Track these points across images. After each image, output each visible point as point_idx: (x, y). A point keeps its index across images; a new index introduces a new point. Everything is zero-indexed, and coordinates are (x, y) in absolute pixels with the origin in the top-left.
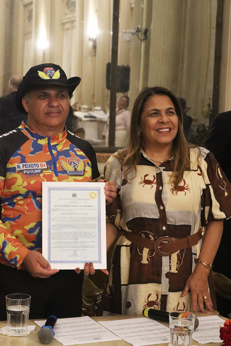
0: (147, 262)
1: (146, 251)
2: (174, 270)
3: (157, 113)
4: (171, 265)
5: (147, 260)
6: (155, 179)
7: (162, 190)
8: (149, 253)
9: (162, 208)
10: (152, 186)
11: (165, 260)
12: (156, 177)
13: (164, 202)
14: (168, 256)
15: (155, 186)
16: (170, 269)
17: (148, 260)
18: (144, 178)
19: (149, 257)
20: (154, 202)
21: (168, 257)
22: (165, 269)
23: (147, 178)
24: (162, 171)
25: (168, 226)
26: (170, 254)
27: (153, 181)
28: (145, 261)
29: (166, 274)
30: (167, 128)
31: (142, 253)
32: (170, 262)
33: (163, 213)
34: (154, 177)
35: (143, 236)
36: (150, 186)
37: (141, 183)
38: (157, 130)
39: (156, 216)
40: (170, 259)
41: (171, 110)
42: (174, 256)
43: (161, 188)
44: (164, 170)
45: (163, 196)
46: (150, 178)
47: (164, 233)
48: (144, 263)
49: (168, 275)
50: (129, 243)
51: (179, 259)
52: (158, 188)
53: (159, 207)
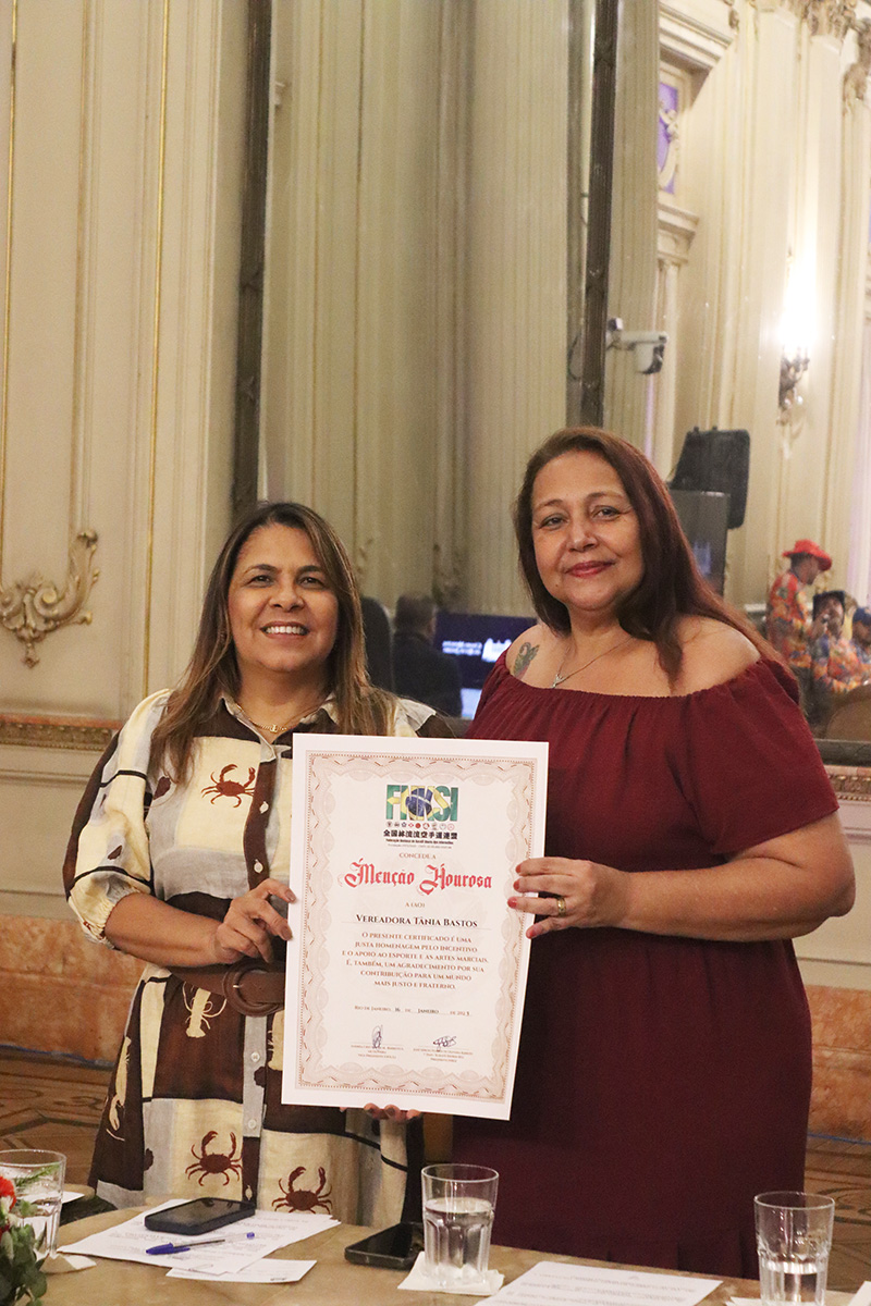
0: (202, 1034)
3: (267, 576)
4: (272, 1047)
5: (201, 1028)
6: (251, 779)
7: (268, 813)
8: (207, 1006)
9: (259, 867)
10: (240, 802)
12: (256, 774)
13: (270, 851)
14: (263, 1016)
15: (247, 800)
16: (269, 1056)
17: (203, 1026)
18: (222, 776)
19: (207, 1018)
21: (264, 1019)
23: (229, 777)
24: (277, 756)
26: (267, 1009)
27: (246, 785)
28: (195, 1031)
29: (256, 1073)
30: (292, 625)
31: (191, 1004)
32: (269, 1037)
34: (252, 773)
36: (234, 800)
37: (210, 789)
38: (264, 630)
40: (269, 1027)
41: (311, 575)
43: (264, 808)
44: (285, 754)
46: (239, 776)
48: (193, 1036)
52: (256, 806)
53: (250, 865)
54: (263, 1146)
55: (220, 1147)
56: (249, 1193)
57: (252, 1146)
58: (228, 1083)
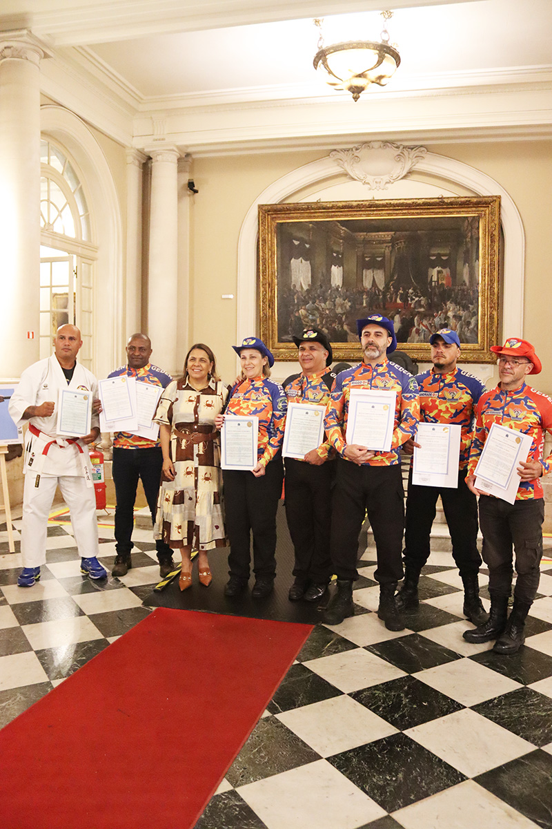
1: (184, 441)
2: (201, 452)
11: (195, 446)
20: (193, 412)
22: (196, 452)
33: (197, 419)
42: (201, 444)
45: (198, 409)
49: (198, 455)
50: (176, 437)
51: (204, 445)
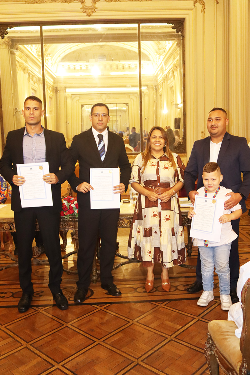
6: (156, 164)
9: (158, 176)
13: (159, 173)
15: (156, 167)
23: (153, 164)
24: (159, 161)
25: (160, 183)
29: (160, 203)
35: (150, 187)
36: (154, 167)
37: (150, 166)
39: (156, 179)
43: (158, 168)
44: (160, 160)
46: (154, 164)
47: (159, 186)
52: (157, 168)
53: (157, 175)
54: (161, 213)
55: (155, 213)
56: (160, 219)
57: (160, 213)
58: (156, 205)
